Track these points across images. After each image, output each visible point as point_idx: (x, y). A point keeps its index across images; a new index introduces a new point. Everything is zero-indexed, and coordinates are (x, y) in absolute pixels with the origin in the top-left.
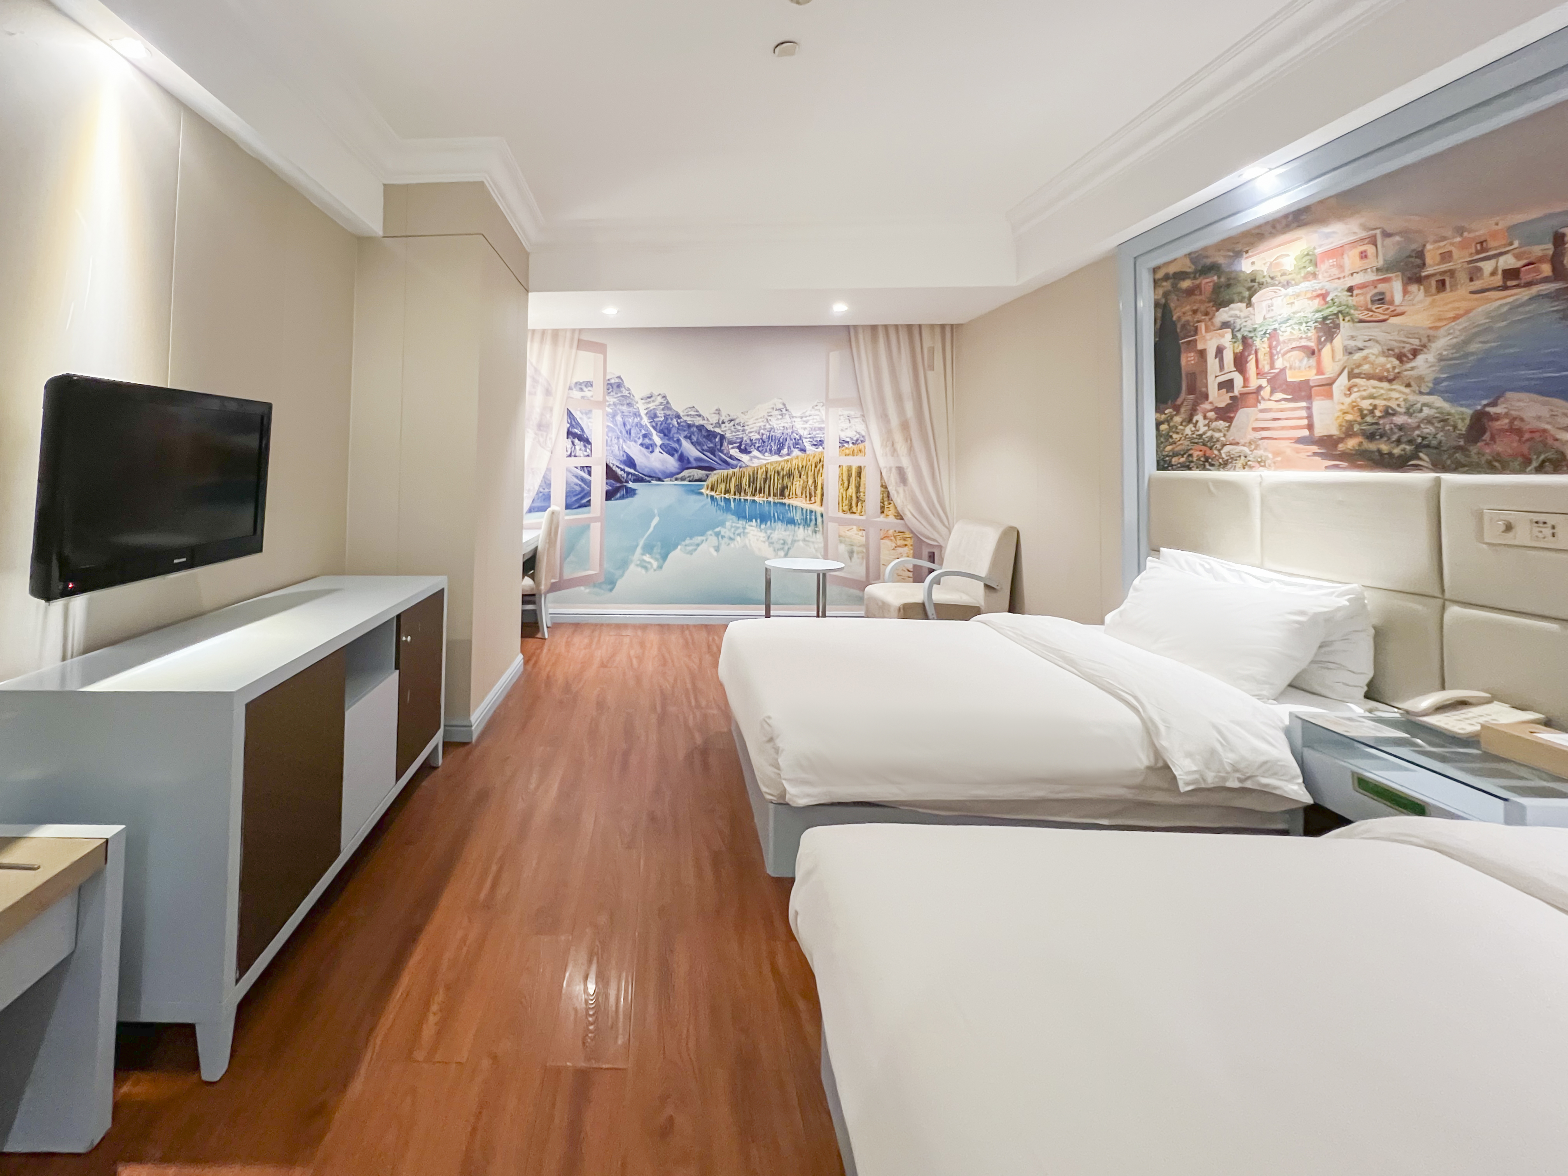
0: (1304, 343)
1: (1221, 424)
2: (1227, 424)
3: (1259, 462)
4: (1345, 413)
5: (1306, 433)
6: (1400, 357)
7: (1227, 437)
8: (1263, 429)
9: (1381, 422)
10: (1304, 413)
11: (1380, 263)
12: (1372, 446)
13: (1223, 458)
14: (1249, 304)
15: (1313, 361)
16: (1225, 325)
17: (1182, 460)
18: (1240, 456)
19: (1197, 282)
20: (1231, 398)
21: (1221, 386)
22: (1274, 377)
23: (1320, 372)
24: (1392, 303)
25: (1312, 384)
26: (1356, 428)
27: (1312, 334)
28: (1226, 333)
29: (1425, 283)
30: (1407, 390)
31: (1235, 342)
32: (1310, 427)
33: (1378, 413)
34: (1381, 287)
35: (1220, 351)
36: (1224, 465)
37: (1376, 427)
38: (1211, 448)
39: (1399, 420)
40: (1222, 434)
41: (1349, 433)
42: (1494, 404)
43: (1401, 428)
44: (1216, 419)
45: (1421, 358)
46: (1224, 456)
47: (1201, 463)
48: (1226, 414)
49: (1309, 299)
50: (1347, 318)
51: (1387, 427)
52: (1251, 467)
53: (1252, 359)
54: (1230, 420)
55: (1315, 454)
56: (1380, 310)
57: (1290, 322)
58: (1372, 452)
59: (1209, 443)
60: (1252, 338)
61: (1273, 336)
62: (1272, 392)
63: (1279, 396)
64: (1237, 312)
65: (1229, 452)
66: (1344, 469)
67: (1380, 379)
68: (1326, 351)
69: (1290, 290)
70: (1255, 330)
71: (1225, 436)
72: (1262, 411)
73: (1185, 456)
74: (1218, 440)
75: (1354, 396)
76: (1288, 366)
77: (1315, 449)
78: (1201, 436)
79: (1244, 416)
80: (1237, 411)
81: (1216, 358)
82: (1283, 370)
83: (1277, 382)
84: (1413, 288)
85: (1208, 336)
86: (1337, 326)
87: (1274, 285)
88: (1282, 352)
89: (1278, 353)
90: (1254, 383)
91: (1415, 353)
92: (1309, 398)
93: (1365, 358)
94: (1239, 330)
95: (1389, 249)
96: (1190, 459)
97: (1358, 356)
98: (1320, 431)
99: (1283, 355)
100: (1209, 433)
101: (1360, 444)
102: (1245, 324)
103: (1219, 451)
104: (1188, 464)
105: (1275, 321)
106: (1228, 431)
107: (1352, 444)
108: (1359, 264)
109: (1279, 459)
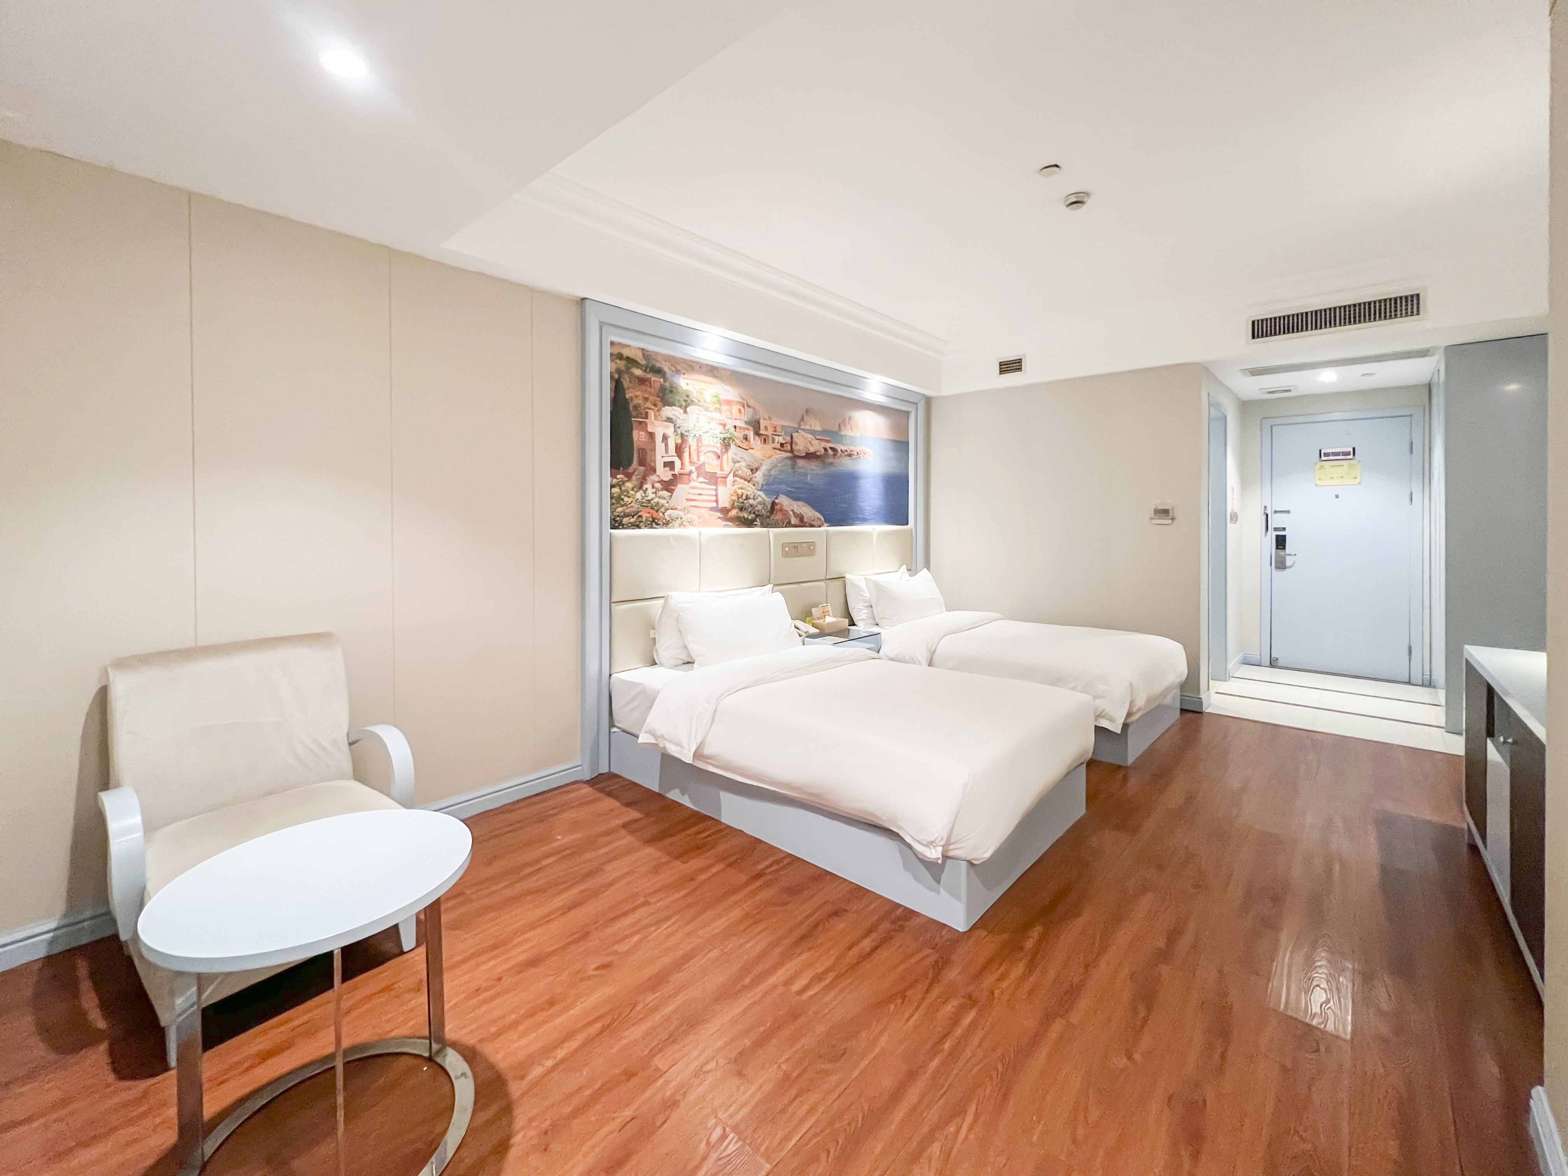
0: (715, 450)
1: (665, 493)
2: (670, 494)
3: (689, 522)
4: (732, 495)
5: (714, 505)
6: (752, 470)
7: (669, 503)
8: (692, 500)
9: (745, 502)
10: (714, 493)
11: (746, 420)
12: (741, 514)
13: (666, 519)
14: (685, 412)
15: (718, 462)
16: (669, 420)
17: (632, 520)
18: (677, 518)
19: (648, 376)
20: (673, 475)
21: (666, 464)
22: (698, 467)
23: (722, 470)
24: (750, 442)
25: (718, 476)
26: (736, 504)
27: (719, 445)
28: (670, 426)
29: (761, 436)
30: (753, 487)
31: (676, 435)
32: (717, 501)
33: (744, 498)
34: (746, 432)
35: (665, 438)
36: (667, 524)
37: (743, 504)
38: (657, 511)
39: (751, 501)
40: (665, 501)
41: (733, 507)
42: (776, 498)
43: (751, 506)
44: (662, 490)
45: (758, 472)
46: (666, 517)
47: (649, 522)
48: (669, 486)
49: (718, 424)
50: (734, 443)
51: (747, 505)
52: (684, 526)
53: (687, 450)
54: (671, 491)
55: (719, 518)
56: (746, 444)
57: (708, 434)
58: (741, 517)
59: (656, 508)
60: (687, 436)
61: (699, 440)
62: (698, 476)
63: (701, 479)
64: (677, 414)
65: (670, 515)
66: (731, 527)
67: (745, 480)
68: (725, 457)
69: (708, 414)
70: (688, 431)
71: (668, 502)
72: (693, 488)
73: (635, 517)
74: (663, 506)
75: (736, 486)
76: (707, 461)
77: (719, 515)
78: (649, 501)
79: (681, 489)
80: (676, 485)
81: (662, 442)
82: (704, 463)
83: (700, 470)
84: (757, 437)
85: (657, 423)
86: (729, 445)
87: (699, 406)
88: (704, 451)
89: (702, 451)
90: (688, 468)
91: (757, 469)
92: (716, 484)
93: (740, 467)
94: (679, 427)
95: (747, 415)
96: (640, 519)
97: (737, 465)
98: (721, 505)
99: (705, 453)
100: (656, 500)
101: (737, 513)
102: (681, 425)
103: (663, 513)
104: (638, 523)
105: (700, 430)
106: (670, 499)
107: (734, 513)
108: (738, 415)
109: (701, 520)
